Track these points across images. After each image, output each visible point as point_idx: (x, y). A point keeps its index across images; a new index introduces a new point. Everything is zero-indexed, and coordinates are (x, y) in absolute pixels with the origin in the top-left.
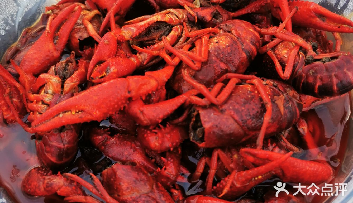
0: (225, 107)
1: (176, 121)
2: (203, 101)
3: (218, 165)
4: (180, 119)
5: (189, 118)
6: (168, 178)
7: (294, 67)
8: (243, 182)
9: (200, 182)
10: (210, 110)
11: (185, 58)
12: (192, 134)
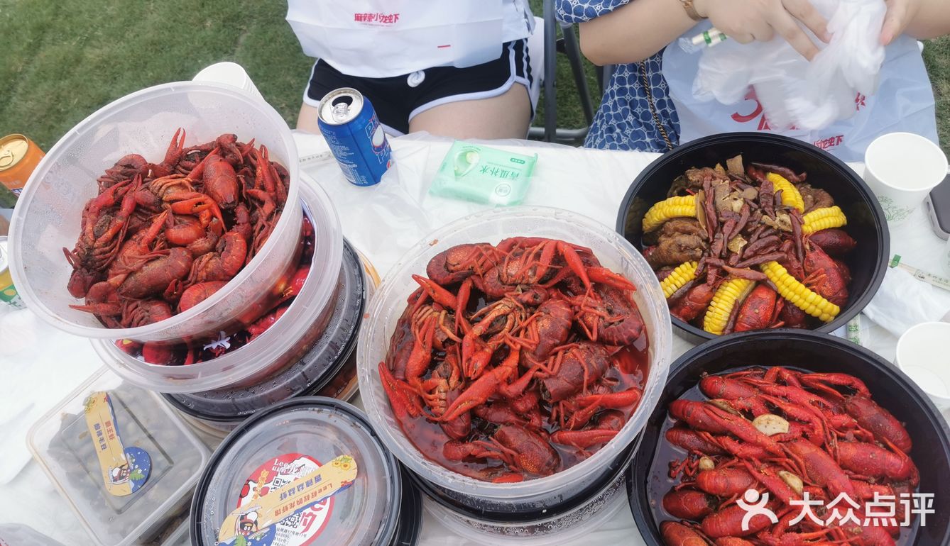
0: (559, 375)
1: (531, 389)
2: (545, 375)
3: (564, 410)
4: (533, 387)
5: (538, 384)
6: (535, 427)
7: (598, 330)
8: (582, 418)
9: (556, 423)
10: (551, 379)
11: (524, 344)
12: (543, 395)
